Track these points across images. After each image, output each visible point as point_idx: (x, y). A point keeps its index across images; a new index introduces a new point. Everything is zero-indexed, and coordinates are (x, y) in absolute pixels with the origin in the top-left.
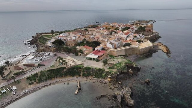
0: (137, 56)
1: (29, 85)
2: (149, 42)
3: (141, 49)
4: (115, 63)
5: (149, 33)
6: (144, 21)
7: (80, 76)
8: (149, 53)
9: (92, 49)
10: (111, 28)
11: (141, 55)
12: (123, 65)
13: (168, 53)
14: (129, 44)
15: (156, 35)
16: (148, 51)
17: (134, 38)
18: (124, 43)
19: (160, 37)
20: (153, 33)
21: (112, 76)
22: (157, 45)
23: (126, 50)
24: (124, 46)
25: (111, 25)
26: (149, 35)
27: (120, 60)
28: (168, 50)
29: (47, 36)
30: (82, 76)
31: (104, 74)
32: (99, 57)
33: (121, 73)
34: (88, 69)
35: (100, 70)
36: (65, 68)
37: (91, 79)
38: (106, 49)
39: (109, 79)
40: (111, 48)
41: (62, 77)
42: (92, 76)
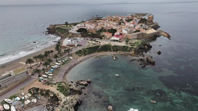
0: (146, 39)
1: (79, 57)
2: (152, 29)
3: (149, 34)
4: (134, 43)
5: (151, 23)
6: (141, 14)
7: (111, 51)
8: (154, 37)
9: (111, 34)
10: (115, 20)
11: (149, 38)
12: (140, 43)
13: (169, 37)
14: (139, 31)
15: (156, 25)
16: (153, 35)
17: (141, 27)
18: (134, 30)
19: (159, 27)
20: (153, 23)
21: (135, 50)
22: (159, 32)
23: (138, 35)
24: (135, 32)
25: (114, 17)
26: (151, 25)
27: (137, 41)
28: (168, 35)
29: (63, 27)
30: (113, 51)
31: (129, 49)
32: (120, 39)
33: (140, 48)
34: (116, 46)
35: (125, 46)
36: (99, 46)
37: (120, 53)
38: (123, 34)
39: (133, 52)
40: (127, 33)
41: (99, 52)
42: (120, 51)
